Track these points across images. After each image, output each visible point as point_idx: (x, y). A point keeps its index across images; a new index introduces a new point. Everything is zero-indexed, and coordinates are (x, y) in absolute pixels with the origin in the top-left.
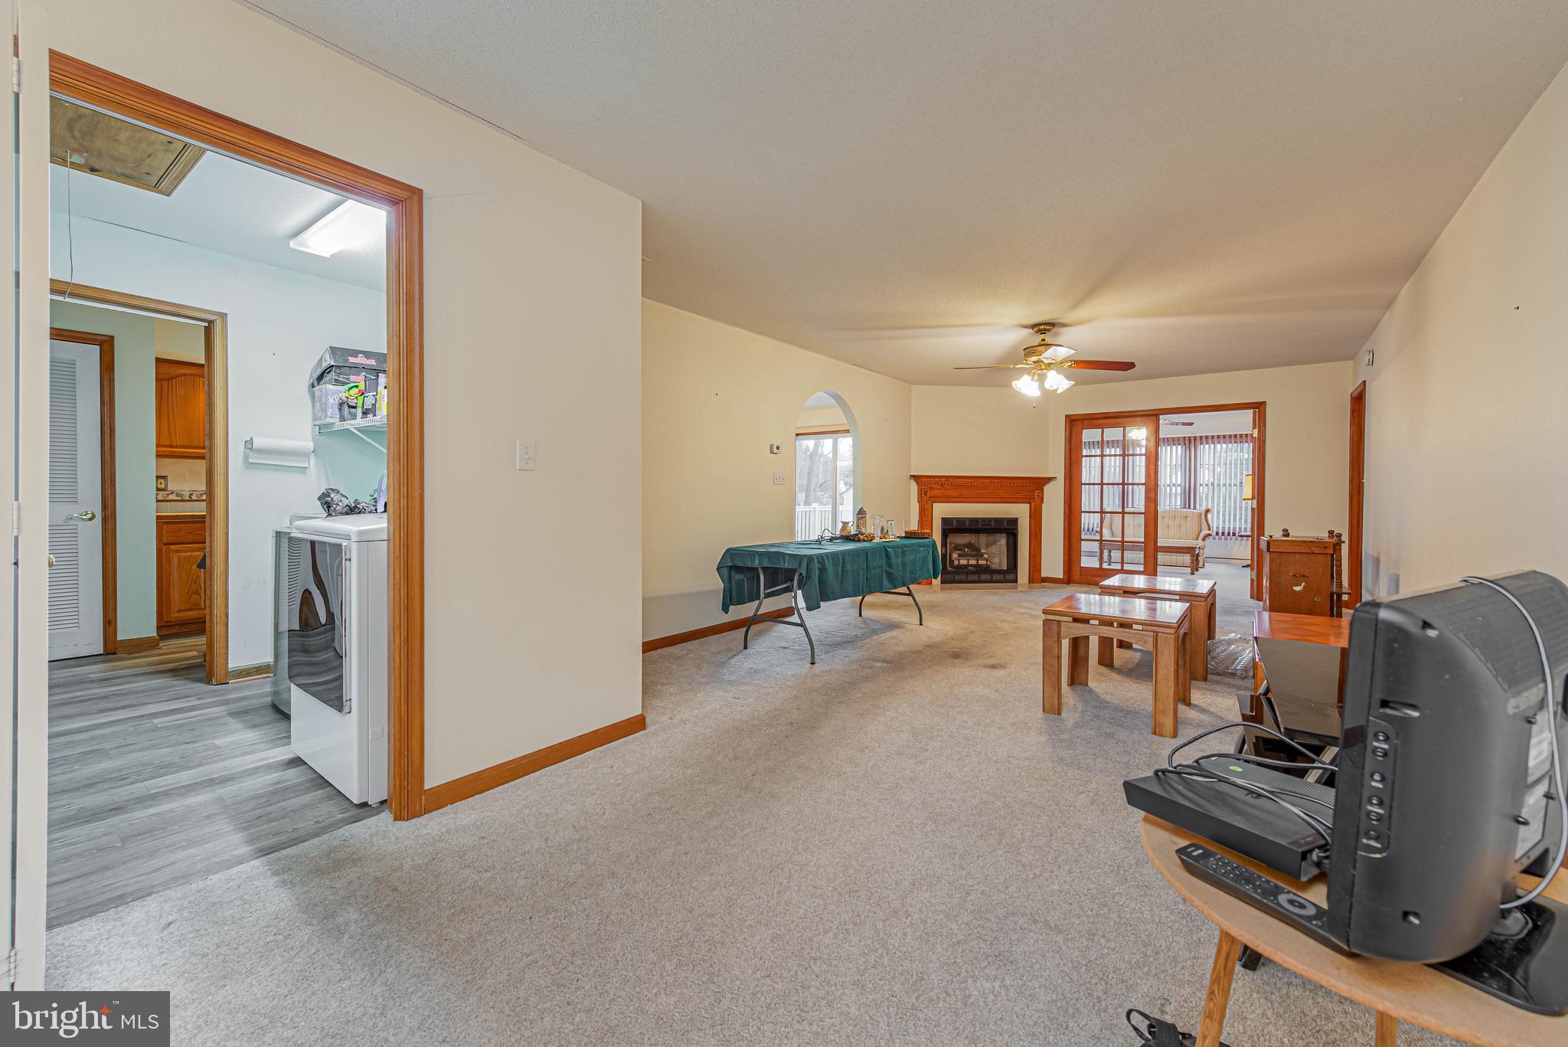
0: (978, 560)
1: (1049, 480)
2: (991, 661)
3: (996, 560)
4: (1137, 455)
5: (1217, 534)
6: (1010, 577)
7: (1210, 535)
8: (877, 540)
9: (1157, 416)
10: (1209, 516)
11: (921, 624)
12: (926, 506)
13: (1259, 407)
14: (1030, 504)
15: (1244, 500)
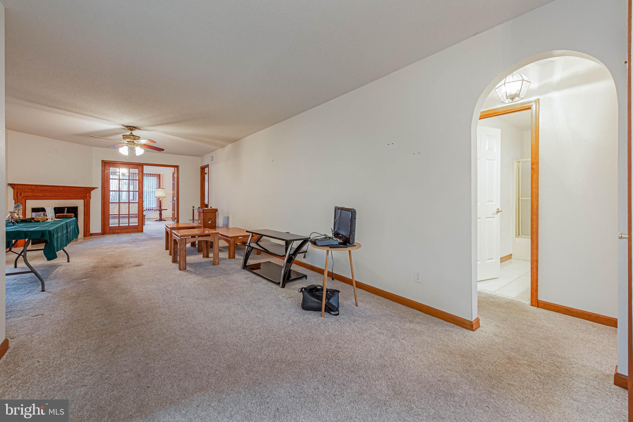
1: (94, 188)
7: (145, 210)
9: (144, 165)
11: (69, 262)
12: (21, 202)
13: (177, 167)
14: (84, 200)
15: (156, 197)
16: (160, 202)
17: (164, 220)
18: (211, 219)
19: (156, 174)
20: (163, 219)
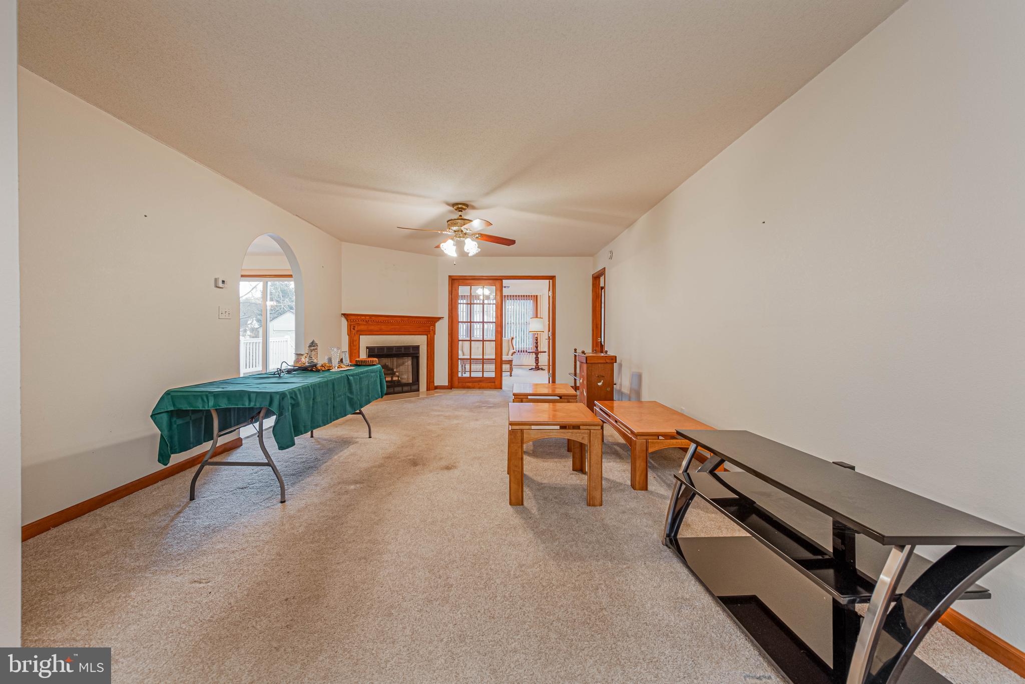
0: (392, 378)
1: (439, 318)
2: (444, 463)
3: (405, 377)
4: (475, 304)
5: (519, 351)
6: (414, 387)
7: (515, 352)
8: (335, 369)
9: (501, 280)
10: (514, 341)
11: (370, 437)
12: (355, 339)
13: (552, 278)
14: (427, 335)
15: (530, 332)
16: (537, 340)
17: (542, 369)
18: (603, 376)
19: (532, 296)
20: (540, 367)
